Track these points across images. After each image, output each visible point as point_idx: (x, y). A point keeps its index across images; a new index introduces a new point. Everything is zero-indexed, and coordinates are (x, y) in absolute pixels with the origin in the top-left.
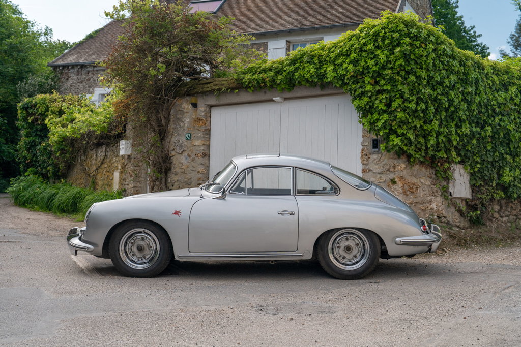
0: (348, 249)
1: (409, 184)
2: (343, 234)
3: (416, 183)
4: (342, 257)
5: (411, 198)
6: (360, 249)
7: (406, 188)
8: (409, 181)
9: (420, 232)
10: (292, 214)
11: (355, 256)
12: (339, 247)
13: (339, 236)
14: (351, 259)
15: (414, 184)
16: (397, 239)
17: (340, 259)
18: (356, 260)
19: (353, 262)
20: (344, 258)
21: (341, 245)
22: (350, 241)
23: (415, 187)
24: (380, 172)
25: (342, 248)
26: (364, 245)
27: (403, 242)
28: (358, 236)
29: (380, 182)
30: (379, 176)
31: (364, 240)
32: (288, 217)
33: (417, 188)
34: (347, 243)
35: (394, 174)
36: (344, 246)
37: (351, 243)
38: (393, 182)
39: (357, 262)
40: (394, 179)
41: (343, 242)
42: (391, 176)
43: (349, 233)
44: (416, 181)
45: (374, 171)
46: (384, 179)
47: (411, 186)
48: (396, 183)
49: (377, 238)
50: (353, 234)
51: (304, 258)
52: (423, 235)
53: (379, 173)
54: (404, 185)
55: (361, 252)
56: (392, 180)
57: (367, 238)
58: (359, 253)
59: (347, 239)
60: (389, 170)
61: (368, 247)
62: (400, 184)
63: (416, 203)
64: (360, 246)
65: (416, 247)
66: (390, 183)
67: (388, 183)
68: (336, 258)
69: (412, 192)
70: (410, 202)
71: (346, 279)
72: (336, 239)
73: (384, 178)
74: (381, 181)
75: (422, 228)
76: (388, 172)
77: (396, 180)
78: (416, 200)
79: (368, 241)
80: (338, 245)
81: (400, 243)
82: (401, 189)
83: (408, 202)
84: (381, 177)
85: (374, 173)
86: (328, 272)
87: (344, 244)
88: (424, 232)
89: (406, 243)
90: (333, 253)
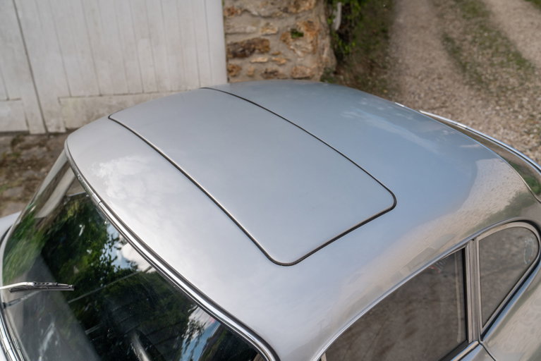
24: (267, 14)
29: (267, 35)
30: (263, 22)
35: (297, 18)
38: (296, 34)
40: (298, 28)
42: (290, 22)
45: (255, 13)
46: (276, 29)
48: (301, 36)
53: (265, 17)
56: (292, 30)
60: (286, 10)
62: (309, 37)
66: (289, 36)
67: (284, 36)
73: (276, 26)
74: (269, 31)
76: (284, 15)
77: (301, 29)
82: (310, 47)
84: (268, 24)
85: (253, 16)
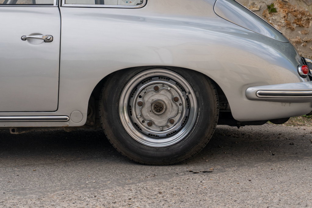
0: (158, 107)
1: (295, 13)
2: (150, 79)
3: (307, 11)
4: (146, 122)
5: (298, 35)
6: (180, 107)
7: (291, 18)
8: (296, 9)
9: (296, 77)
10: (48, 40)
11: (171, 121)
12: (141, 104)
13: (143, 82)
14: (163, 127)
15: (303, 14)
16: (250, 90)
17: (143, 127)
18: (172, 128)
19: (167, 131)
20: (150, 124)
21: (146, 99)
22: (162, 92)
23: (304, 18)
25: (147, 106)
26: (188, 100)
27: (260, 94)
28: (178, 84)
30: (251, 2)
31: (187, 90)
32: (39, 45)
33: (308, 19)
34: (157, 97)
36: (150, 101)
37: (164, 97)
38: (272, 9)
39: (175, 133)
40: (273, 5)
41: (150, 94)
43: (160, 77)
44: (307, 10)
46: (259, 6)
47: (299, 16)
48: (276, 12)
49: (212, 86)
50: (168, 79)
51: (72, 124)
52: (302, 81)
54: (287, 14)
55: (182, 113)
56: (269, 7)
57: (192, 87)
58: (179, 115)
59: (156, 89)
61: (194, 103)
62: (281, 13)
63: (306, 42)
64: (180, 101)
65: (287, 104)
66: (268, 12)
67: (264, 12)
68: (136, 125)
69: (301, 26)
70: (297, 40)
71: (151, 165)
72: (135, 89)
73: (259, 4)
74: (254, 9)
75: (300, 69)
77: (276, 6)
78: (306, 38)
79: (195, 92)
80: (140, 100)
81: (255, 97)
82: (283, 21)
83: (294, 40)
84: (253, 3)
86: (119, 150)
87: (151, 97)
88: (303, 77)
89: (265, 97)
90: (130, 114)
